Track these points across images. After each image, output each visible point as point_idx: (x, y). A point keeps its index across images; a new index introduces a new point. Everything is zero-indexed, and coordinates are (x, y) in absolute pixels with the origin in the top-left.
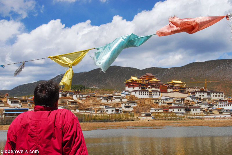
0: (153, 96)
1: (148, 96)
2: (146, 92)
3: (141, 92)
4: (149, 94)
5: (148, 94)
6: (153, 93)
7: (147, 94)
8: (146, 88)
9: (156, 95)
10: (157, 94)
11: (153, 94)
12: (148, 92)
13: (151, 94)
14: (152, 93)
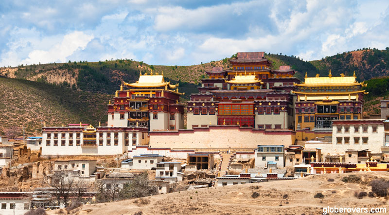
0: (99, 147)
1: (80, 148)
2: (75, 135)
3: (52, 135)
4: (85, 143)
5: (82, 142)
6: (101, 135)
7: (78, 142)
8: (152, 115)
9: (112, 142)
10: (116, 142)
11: (101, 142)
12: (82, 135)
13: (94, 143)
14: (98, 138)
